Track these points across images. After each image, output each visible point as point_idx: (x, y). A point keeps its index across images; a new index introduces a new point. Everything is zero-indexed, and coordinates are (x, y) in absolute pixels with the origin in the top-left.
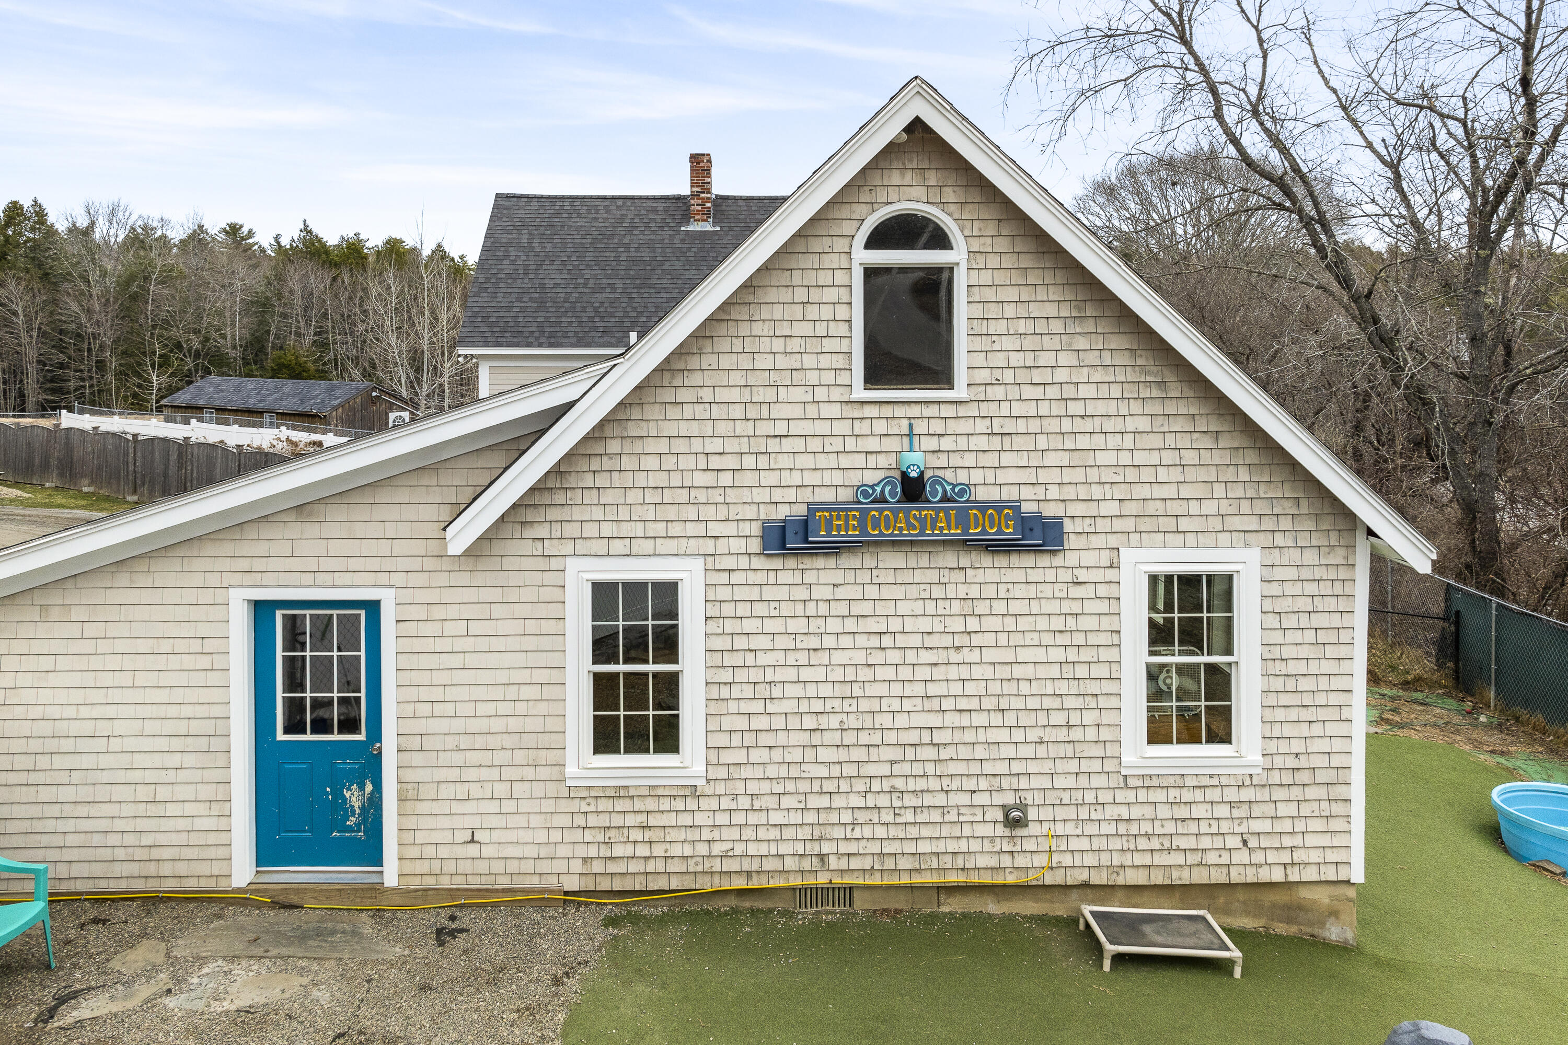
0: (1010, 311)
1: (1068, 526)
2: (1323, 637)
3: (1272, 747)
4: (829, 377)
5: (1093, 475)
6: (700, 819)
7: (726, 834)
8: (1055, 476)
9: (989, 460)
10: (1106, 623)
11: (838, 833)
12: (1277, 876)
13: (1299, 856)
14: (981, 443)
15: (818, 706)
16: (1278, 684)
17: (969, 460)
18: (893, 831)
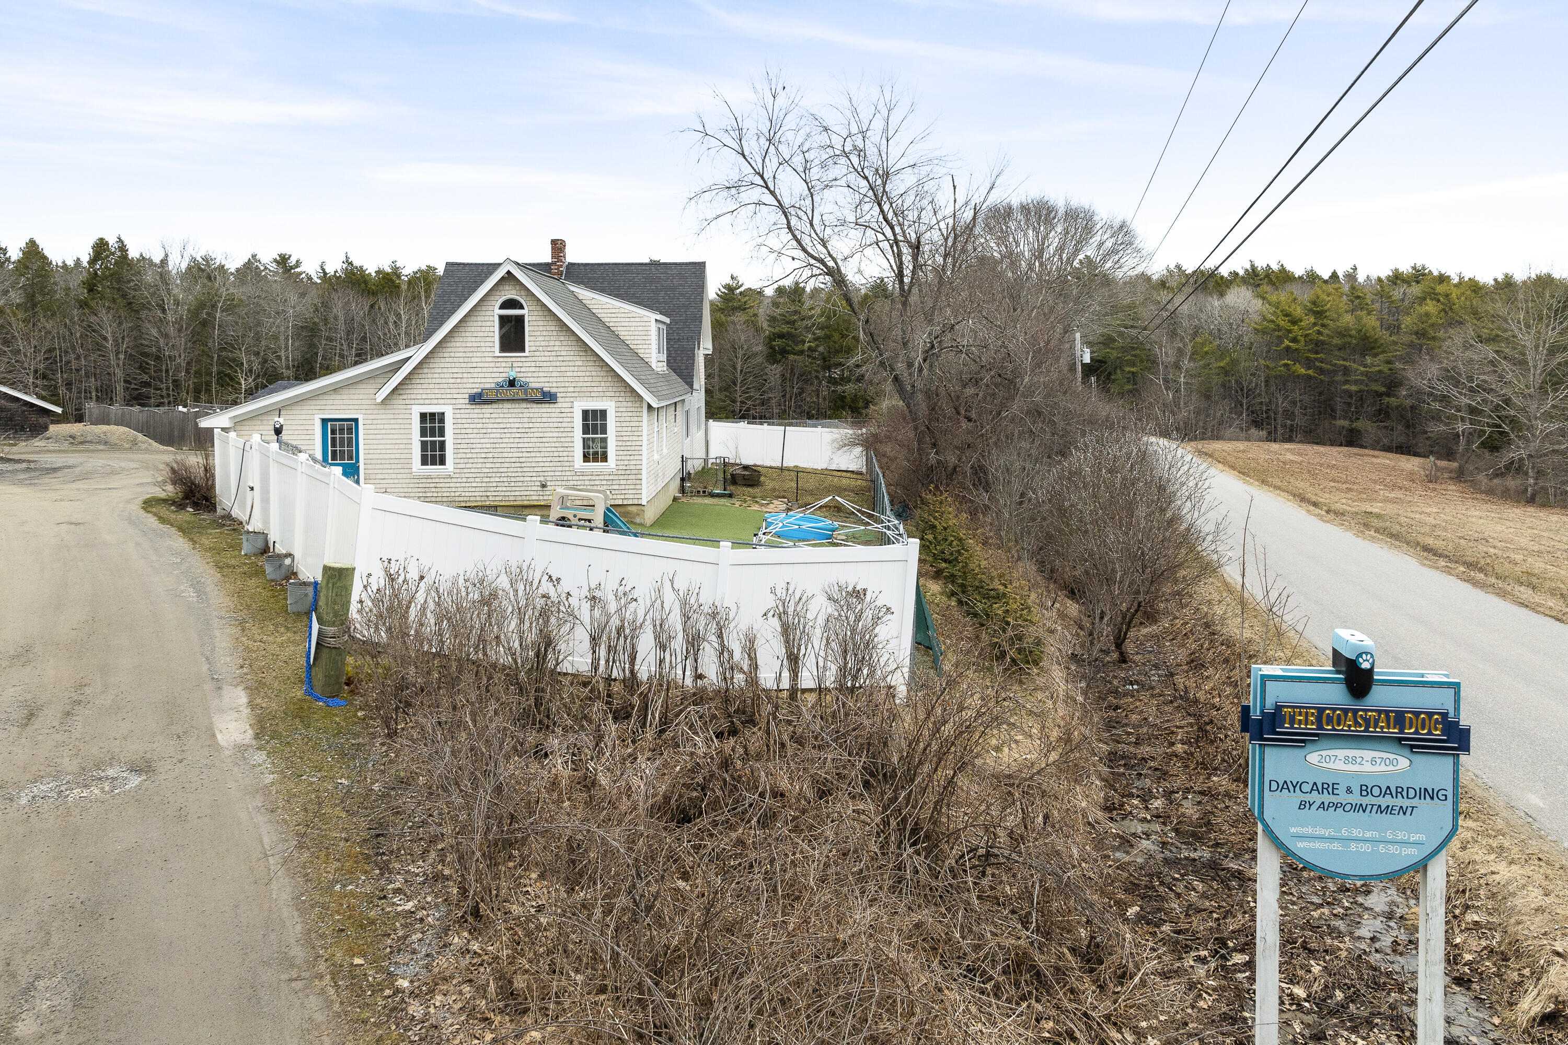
0: (541, 328)
1: (558, 395)
2: (633, 429)
3: (619, 463)
4: (488, 349)
5: (566, 379)
6: (452, 485)
7: (459, 489)
8: (555, 379)
9: (536, 375)
10: (570, 425)
11: (492, 489)
12: (620, 502)
13: (627, 496)
14: (533, 369)
15: (486, 450)
16: (620, 443)
17: (530, 375)
18: (508, 489)
